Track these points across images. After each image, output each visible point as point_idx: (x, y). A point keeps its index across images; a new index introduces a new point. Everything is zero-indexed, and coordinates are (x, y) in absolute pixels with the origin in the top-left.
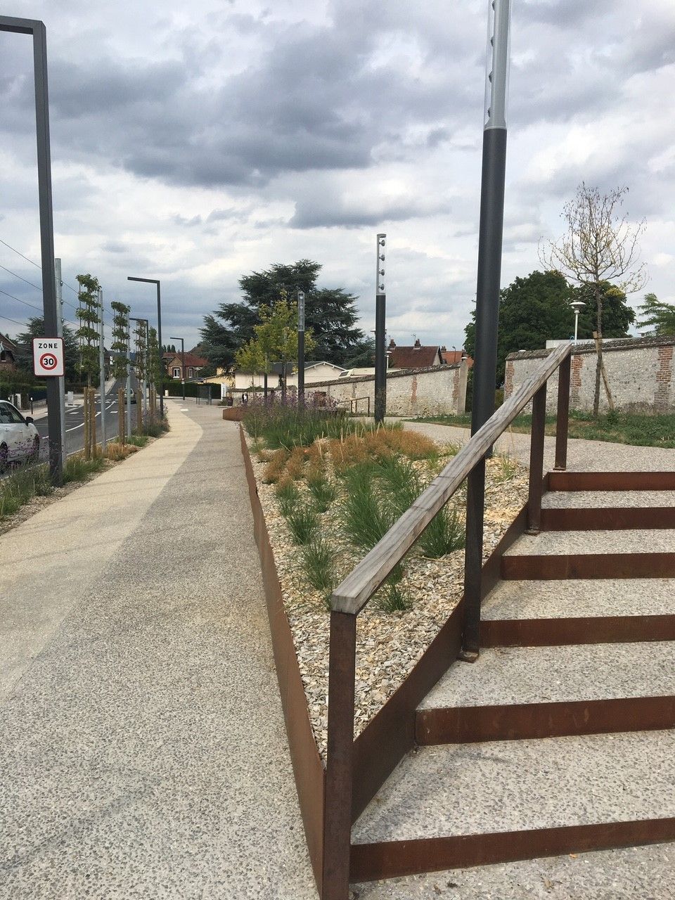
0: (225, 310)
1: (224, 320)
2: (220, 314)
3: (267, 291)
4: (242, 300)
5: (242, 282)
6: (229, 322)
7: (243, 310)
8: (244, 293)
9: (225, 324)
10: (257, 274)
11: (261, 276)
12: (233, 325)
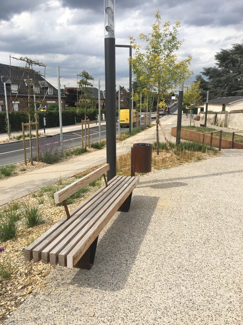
0: (206, 71)
1: (205, 76)
2: (204, 74)
3: (228, 59)
4: (215, 65)
5: (216, 56)
6: (208, 77)
7: (215, 70)
8: (217, 61)
9: (206, 78)
10: (223, 50)
11: (225, 51)
12: (210, 79)
